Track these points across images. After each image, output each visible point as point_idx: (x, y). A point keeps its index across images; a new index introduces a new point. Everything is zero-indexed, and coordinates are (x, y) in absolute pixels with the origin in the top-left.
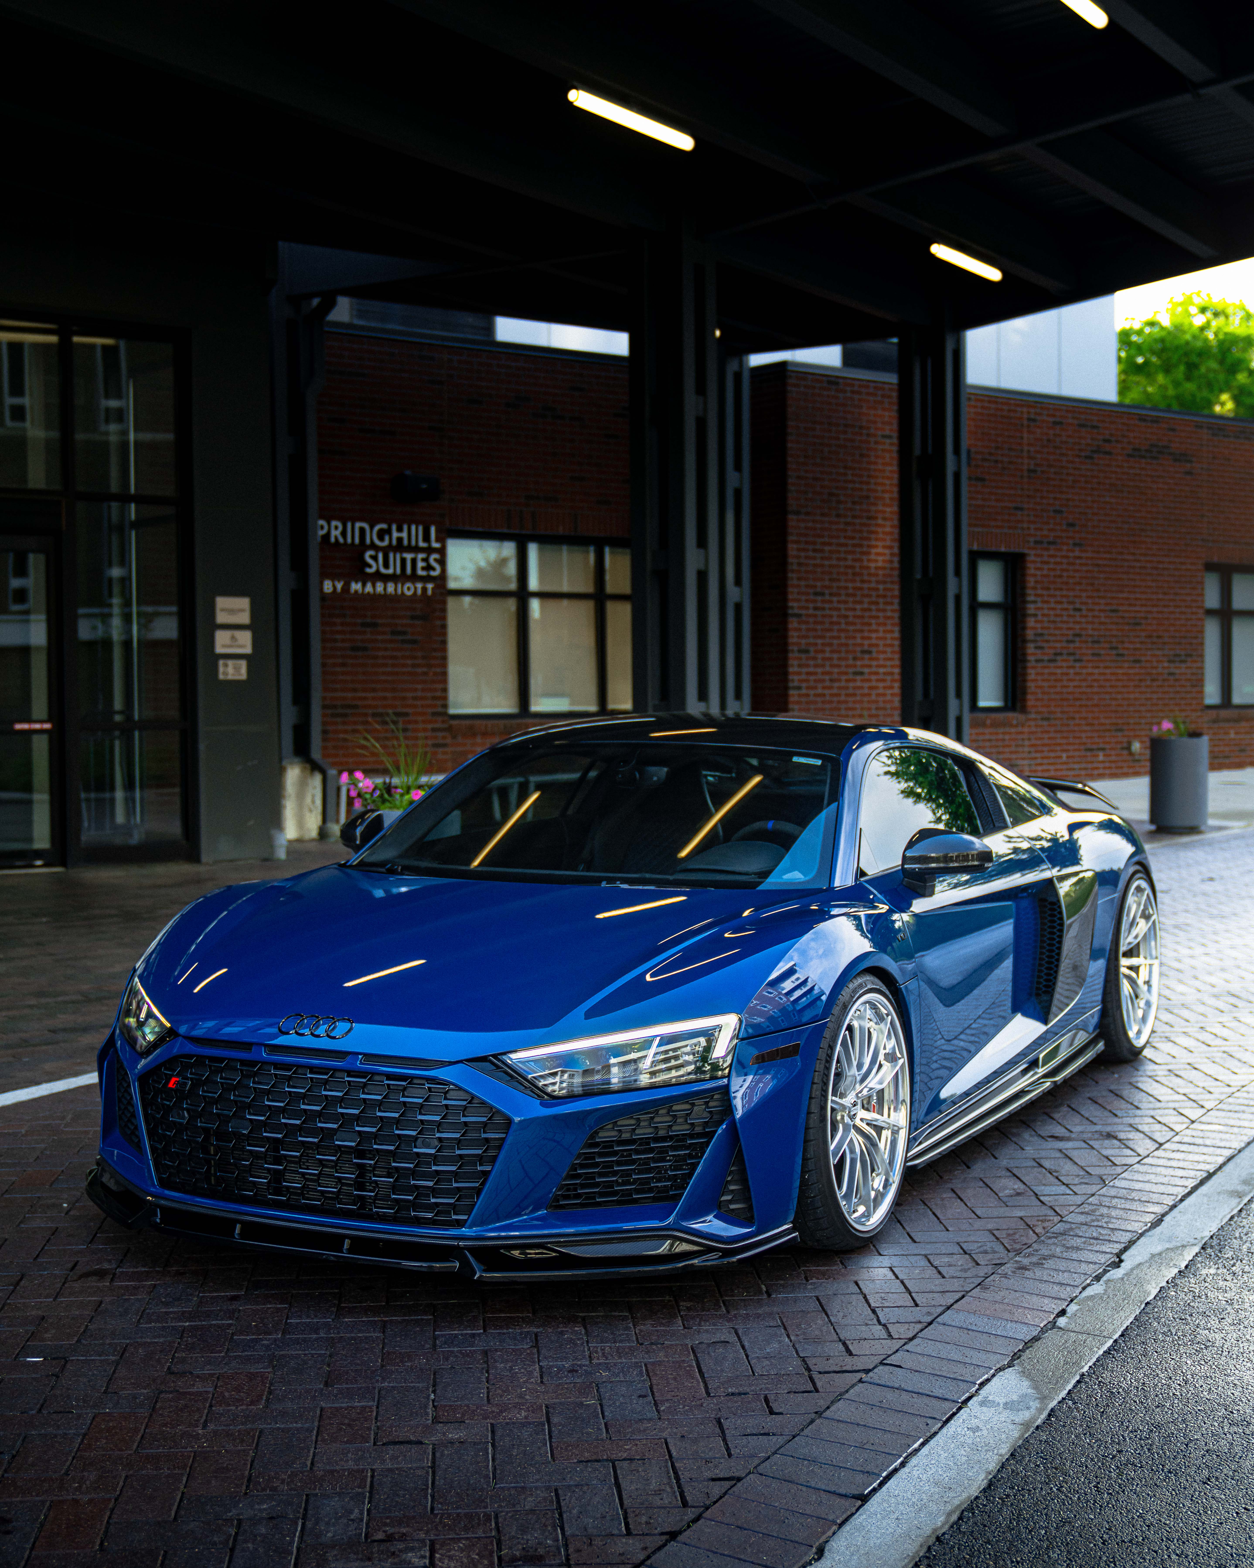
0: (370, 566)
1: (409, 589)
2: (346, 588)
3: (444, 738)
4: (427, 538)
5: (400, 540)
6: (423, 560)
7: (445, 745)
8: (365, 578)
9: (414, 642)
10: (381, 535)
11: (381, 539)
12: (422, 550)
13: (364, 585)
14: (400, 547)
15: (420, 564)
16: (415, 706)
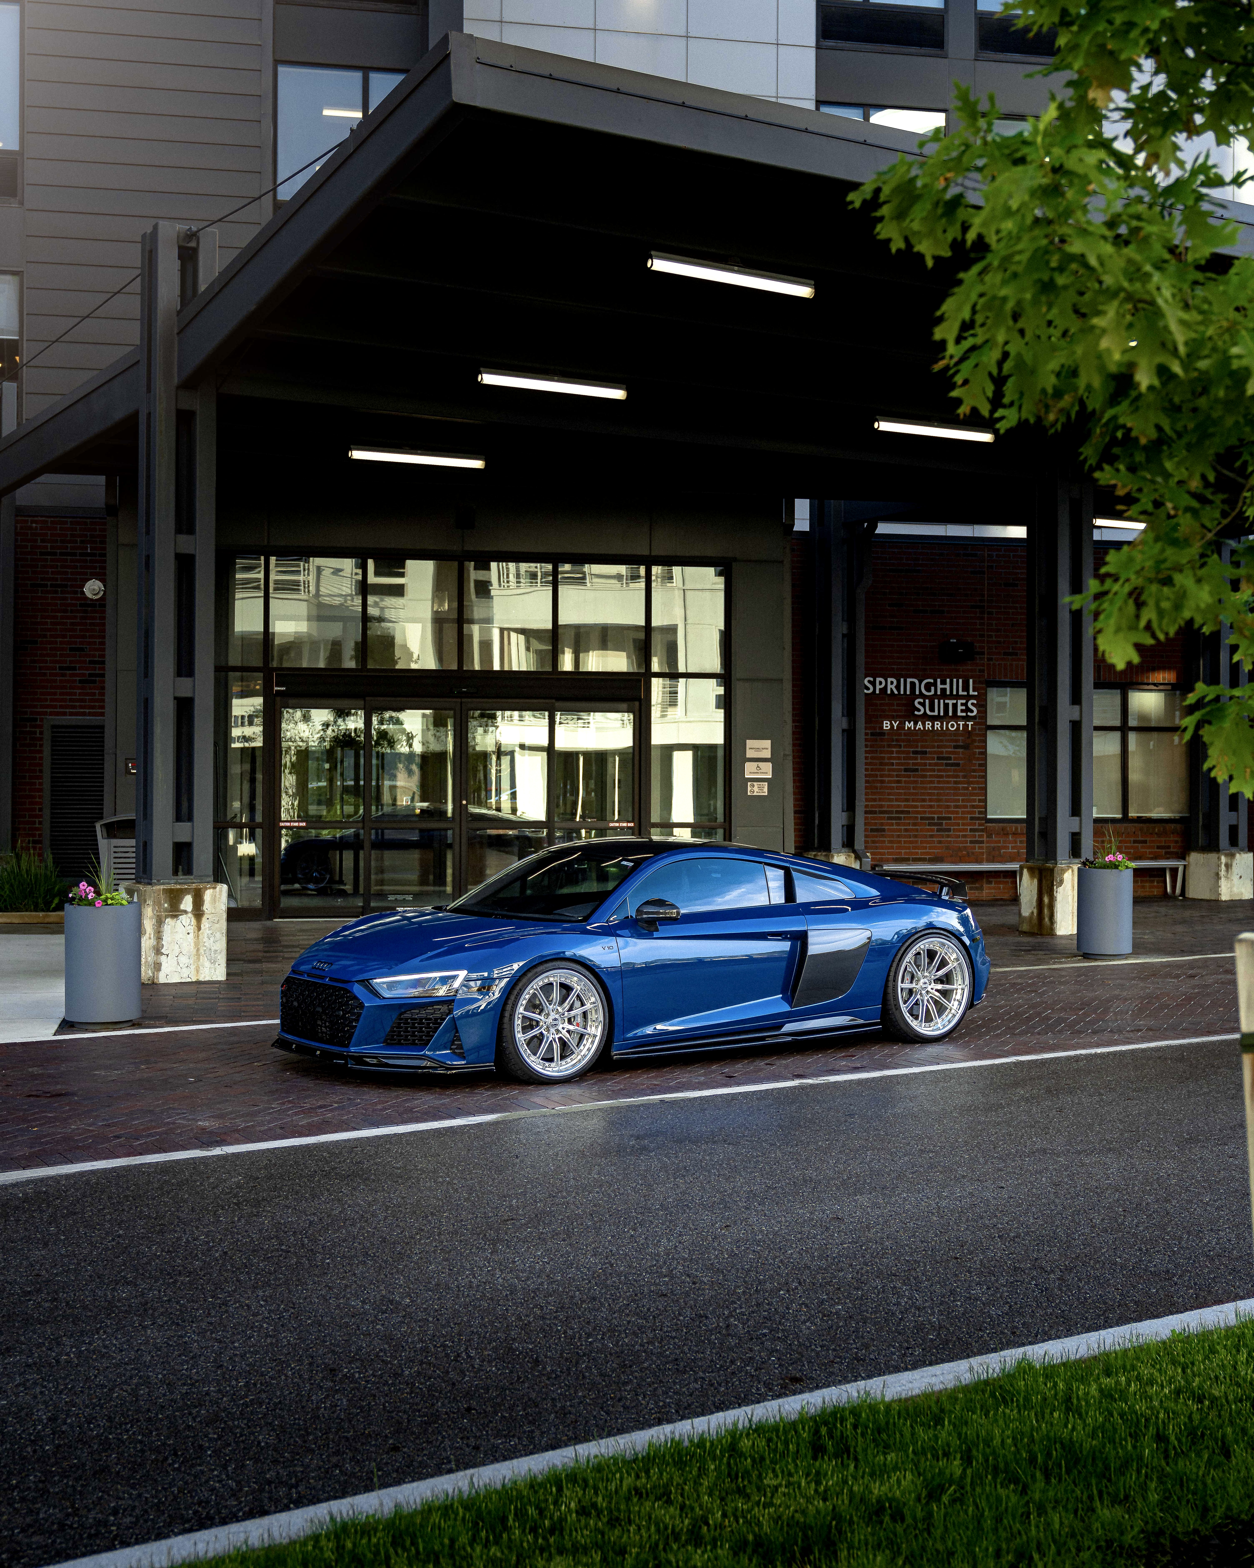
0: (919, 710)
1: (952, 726)
2: (901, 726)
3: (980, 836)
4: (966, 688)
5: (943, 690)
6: (962, 704)
7: (982, 842)
8: (916, 718)
9: (958, 765)
10: (928, 687)
11: (929, 690)
12: (962, 697)
13: (916, 724)
14: (944, 695)
15: (960, 708)
16: (957, 813)
